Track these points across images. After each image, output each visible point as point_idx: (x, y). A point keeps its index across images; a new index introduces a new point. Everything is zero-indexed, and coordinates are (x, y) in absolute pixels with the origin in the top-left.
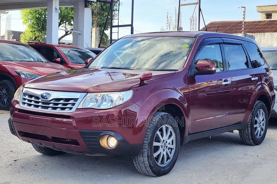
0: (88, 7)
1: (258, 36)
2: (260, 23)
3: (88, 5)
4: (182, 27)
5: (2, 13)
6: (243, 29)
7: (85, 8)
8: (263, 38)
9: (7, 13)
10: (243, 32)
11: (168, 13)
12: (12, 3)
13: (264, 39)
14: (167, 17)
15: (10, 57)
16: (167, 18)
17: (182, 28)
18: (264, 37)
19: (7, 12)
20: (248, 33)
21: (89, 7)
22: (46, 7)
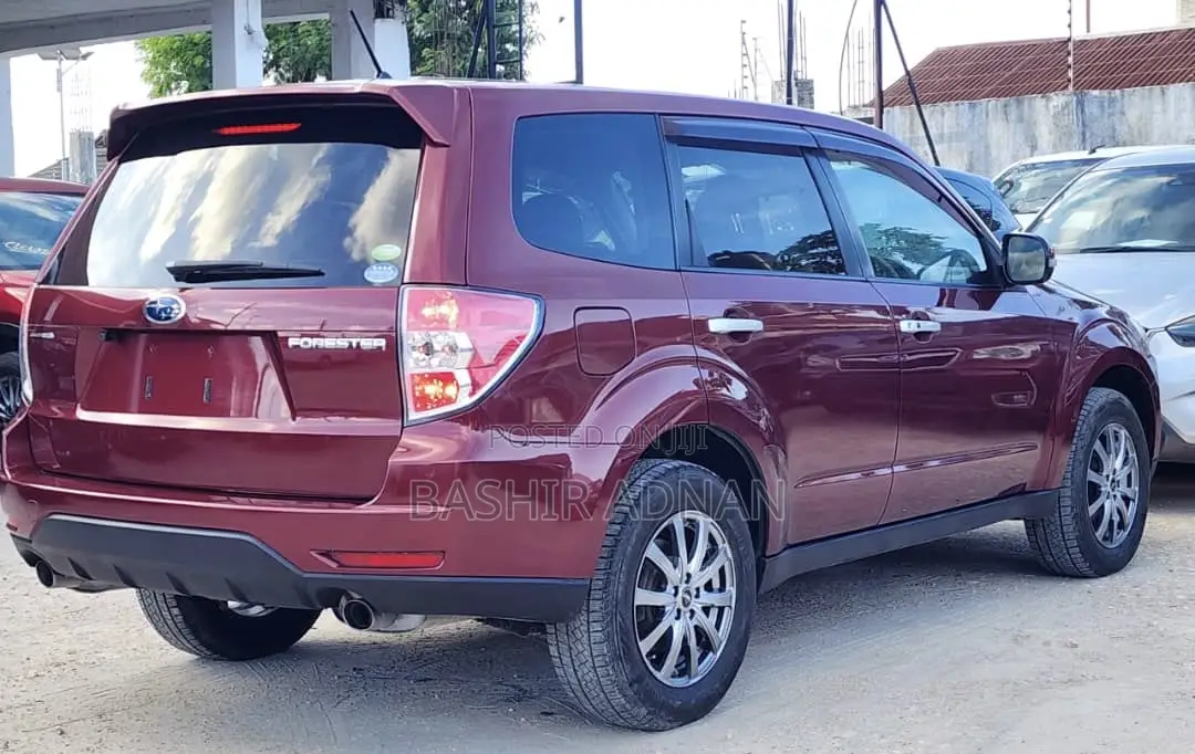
0: (388, 17)
1: (1136, 99)
2: (1149, 41)
3: (388, 10)
4: (808, 78)
5: (67, 58)
6: (1070, 74)
7: (378, 20)
8: (1158, 108)
9: (85, 57)
10: (1071, 88)
11: (743, 22)
12: (75, 16)
13: (1164, 111)
14: (740, 41)
15: (35, 252)
16: (744, 43)
17: (812, 81)
18: (1164, 103)
19: (84, 50)
20: (1095, 88)
21: (393, 17)
22: (209, 28)
